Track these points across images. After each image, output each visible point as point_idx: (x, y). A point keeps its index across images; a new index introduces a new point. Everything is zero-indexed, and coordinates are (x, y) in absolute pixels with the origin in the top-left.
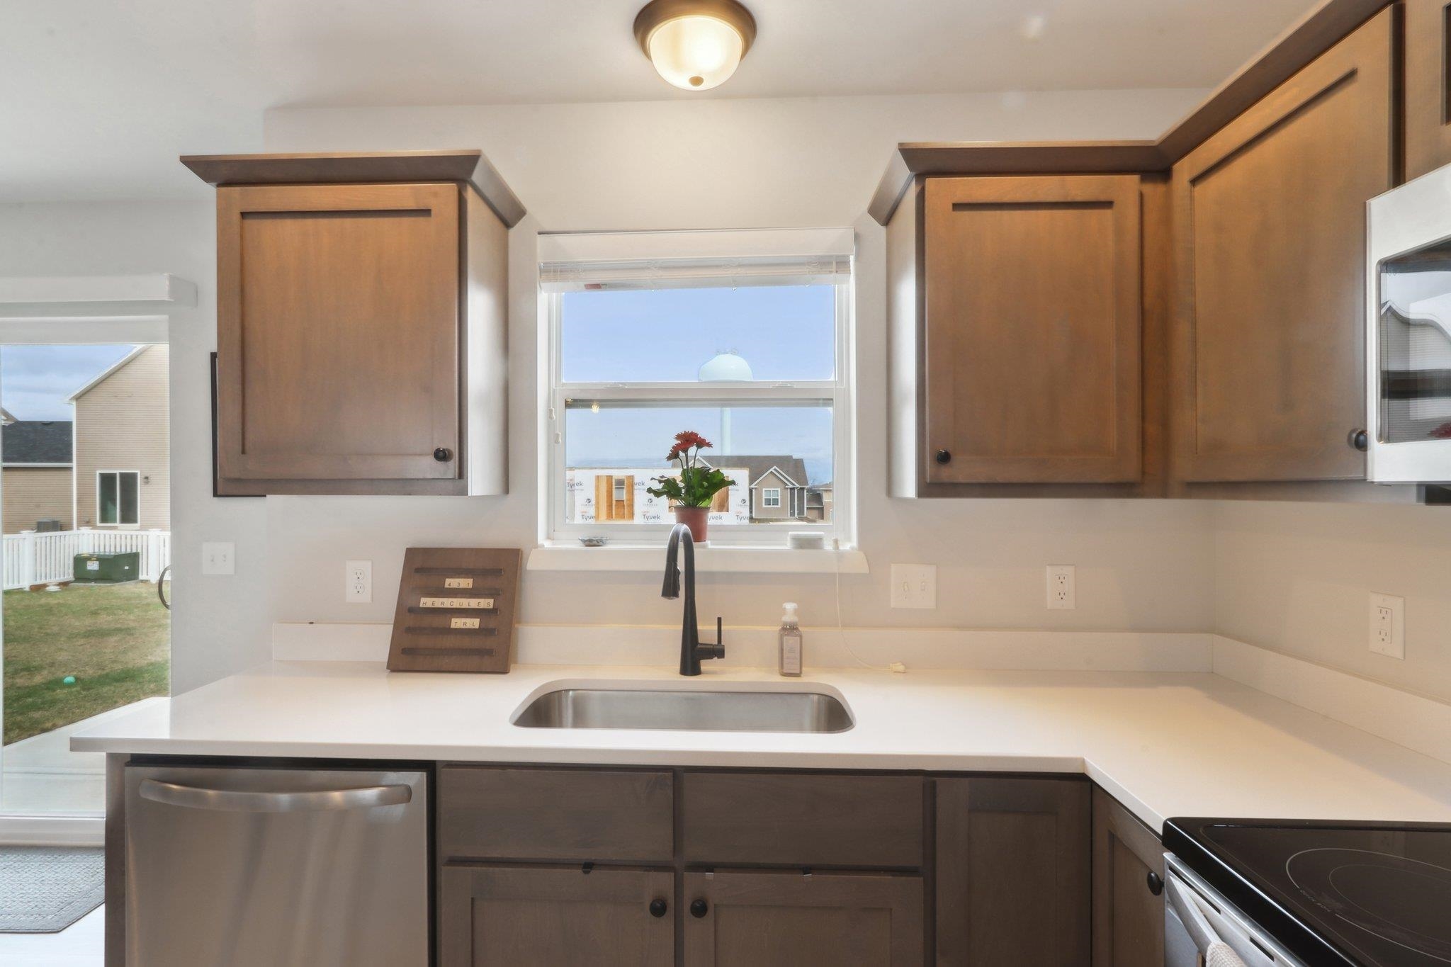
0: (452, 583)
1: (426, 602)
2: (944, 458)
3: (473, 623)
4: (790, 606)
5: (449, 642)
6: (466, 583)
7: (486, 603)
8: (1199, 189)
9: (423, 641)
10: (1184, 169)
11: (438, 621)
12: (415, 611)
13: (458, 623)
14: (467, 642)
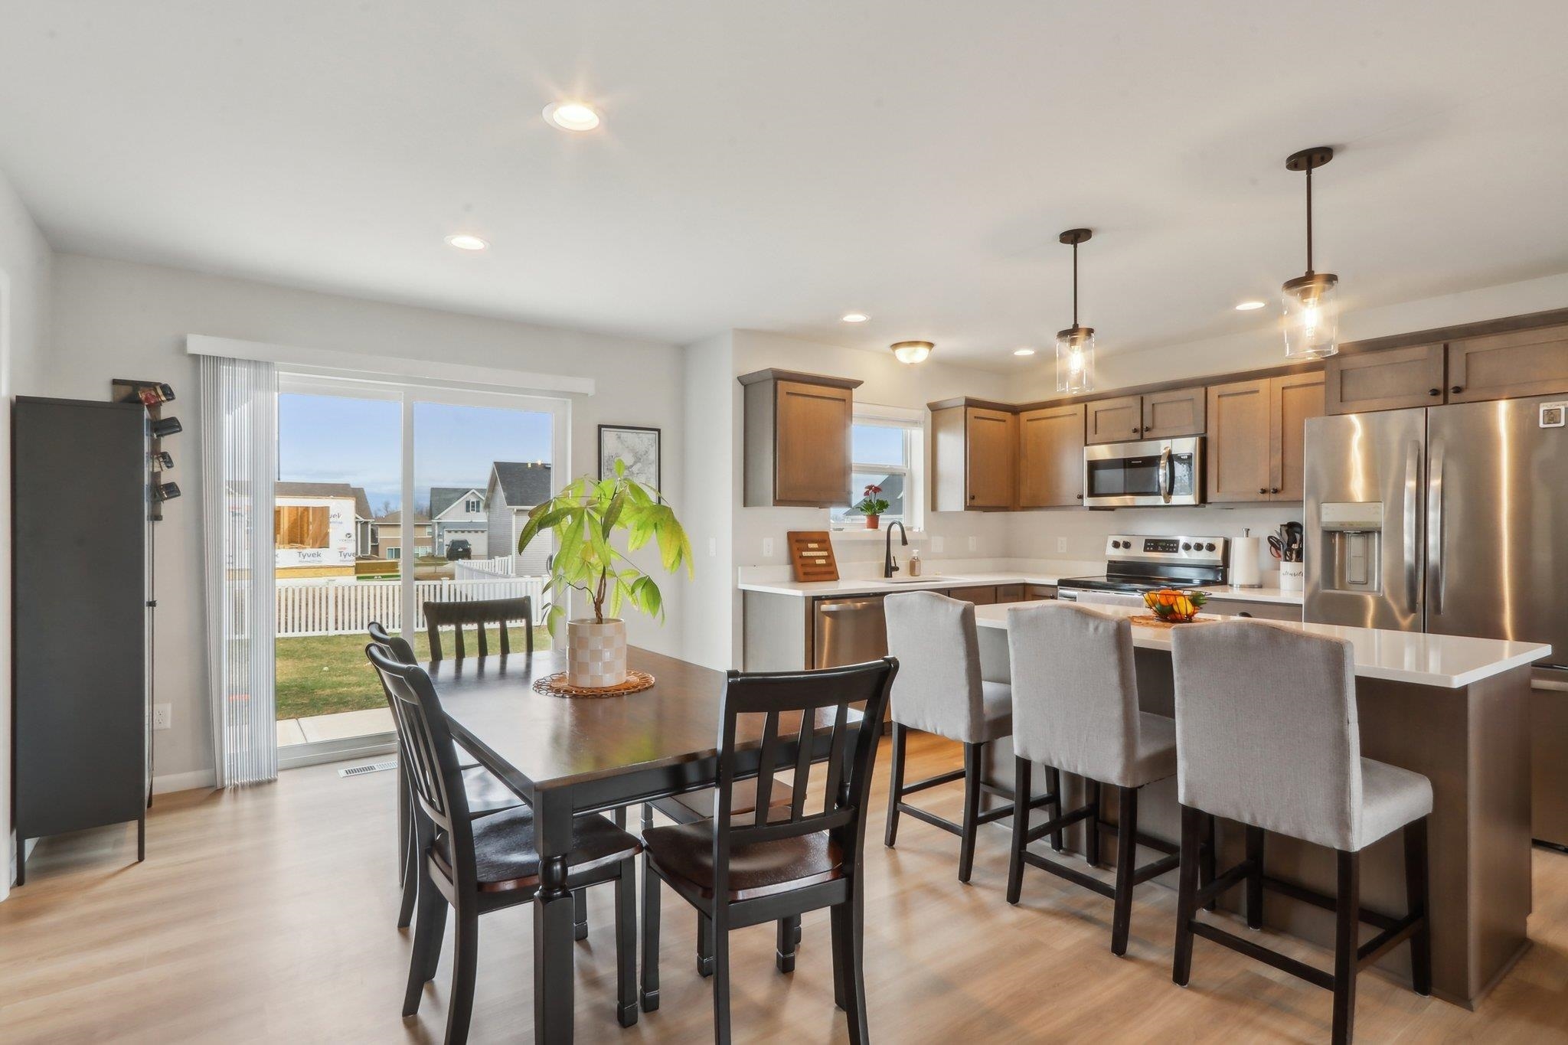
0: (811, 546)
1: (805, 554)
2: (973, 498)
3: (823, 561)
4: (915, 551)
5: (817, 570)
6: (815, 546)
7: (825, 553)
8: (1029, 423)
9: (809, 570)
10: (1024, 416)
11: (810, 562)
12: (801, 557)
13: (818, 562)
14: (823, 569)
